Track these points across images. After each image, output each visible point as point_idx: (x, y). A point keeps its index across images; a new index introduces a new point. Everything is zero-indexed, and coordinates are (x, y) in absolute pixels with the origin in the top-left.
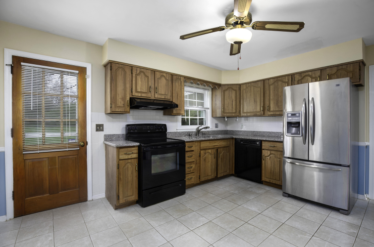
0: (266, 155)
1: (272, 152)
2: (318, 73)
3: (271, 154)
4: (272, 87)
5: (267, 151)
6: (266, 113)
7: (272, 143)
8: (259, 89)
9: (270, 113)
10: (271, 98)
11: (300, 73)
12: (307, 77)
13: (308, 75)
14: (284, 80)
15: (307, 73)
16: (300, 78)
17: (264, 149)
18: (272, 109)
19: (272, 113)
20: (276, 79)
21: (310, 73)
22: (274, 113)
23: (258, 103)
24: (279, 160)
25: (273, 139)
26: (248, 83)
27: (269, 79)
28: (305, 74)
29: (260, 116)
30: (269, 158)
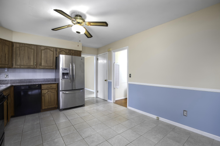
0: (45, 92)
1: (49, 90)
2: (68, 51)
3: (48, 91)
4: (43, 51)
5: (45, 90)
6: (38, 67)
7: (49, 85)
8: (33, 50)
9: (41, 67)
10: (43, 58)
11: (60, 49)
12: (63, 52)
13: (64, 51)
14: (51, 49)
15: (63, 50)
16: (59, 51)
17: (43, 90)
18: (43, 65)
19: (43, 67)
20: (46, 48)
21: (64, 50)
22: (44, 67)
23: (32, 60)
24: (53, 93)
25: (50, 83)
26: (22, 44)
27: (41, 46)
28: (62, 50)
29: (34, 68)
30: (47, 94)
